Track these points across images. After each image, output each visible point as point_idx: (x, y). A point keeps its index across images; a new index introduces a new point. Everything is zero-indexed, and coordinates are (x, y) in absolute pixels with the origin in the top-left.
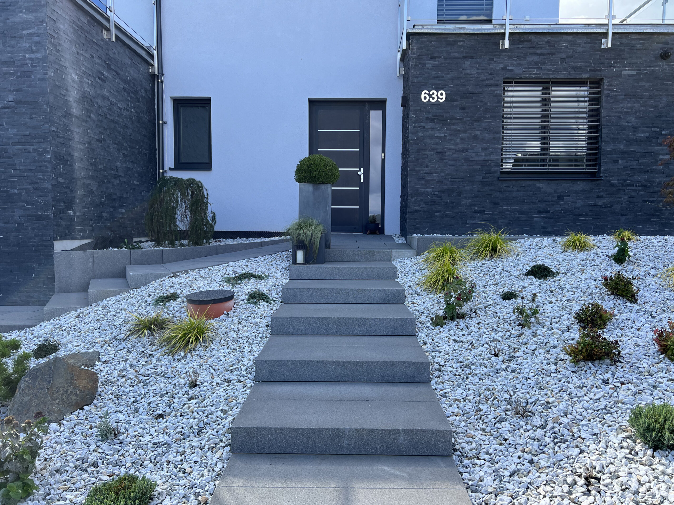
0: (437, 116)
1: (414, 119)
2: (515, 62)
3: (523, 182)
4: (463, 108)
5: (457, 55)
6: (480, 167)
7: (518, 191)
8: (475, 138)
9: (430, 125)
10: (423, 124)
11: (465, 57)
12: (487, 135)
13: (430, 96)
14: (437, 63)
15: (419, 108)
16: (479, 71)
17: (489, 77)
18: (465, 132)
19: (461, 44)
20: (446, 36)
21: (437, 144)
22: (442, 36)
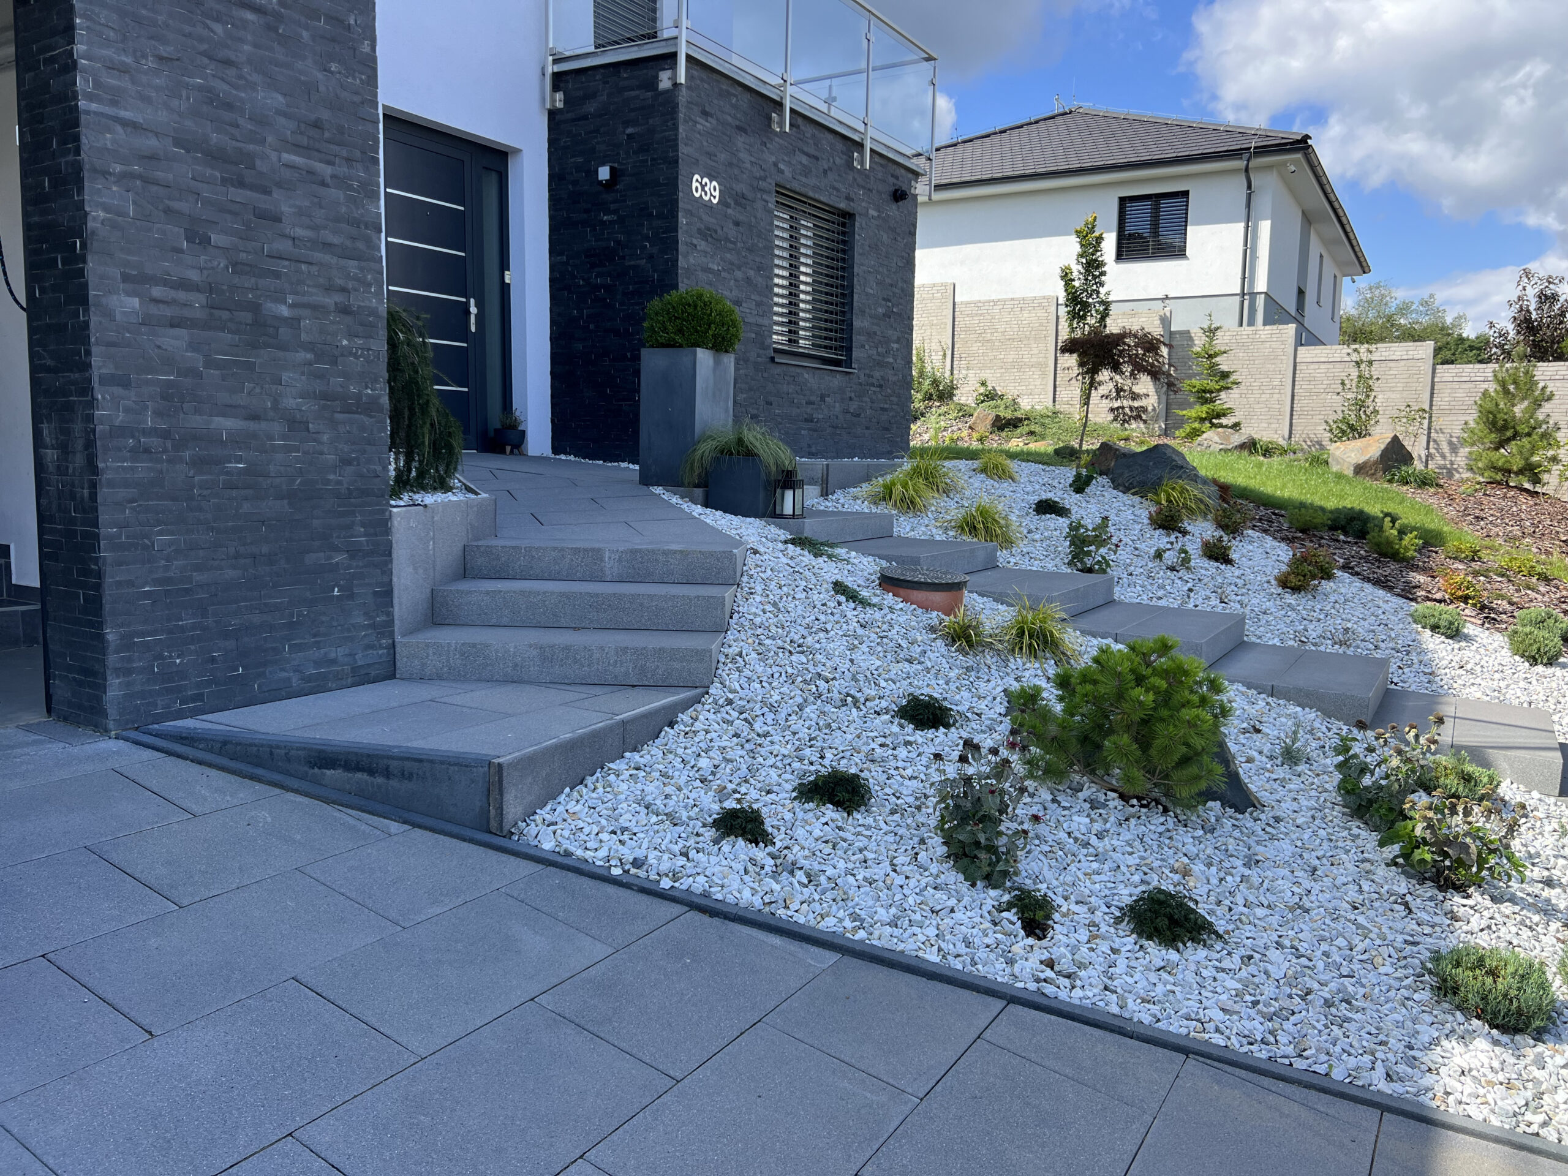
0: (709, 229)
1: (685, 228)
2: (786, 159)
3: (792, 369)
4: (737, 224)
5: (729, 119)
6: (753, 336)
7: (788, 384)
8: (748, 280)
9: (702, 245)
10: (695, 241)
11: (739, 128)
12: (760, 279)
13: (703, 187)
14: (708, 124)
15: (690, 207)
16: (753, 159)
17: (762, 173)
18: (739, 268)
19: (734, 100)
20: (718, 77)
21: (710, 284)
22: (715, 76)
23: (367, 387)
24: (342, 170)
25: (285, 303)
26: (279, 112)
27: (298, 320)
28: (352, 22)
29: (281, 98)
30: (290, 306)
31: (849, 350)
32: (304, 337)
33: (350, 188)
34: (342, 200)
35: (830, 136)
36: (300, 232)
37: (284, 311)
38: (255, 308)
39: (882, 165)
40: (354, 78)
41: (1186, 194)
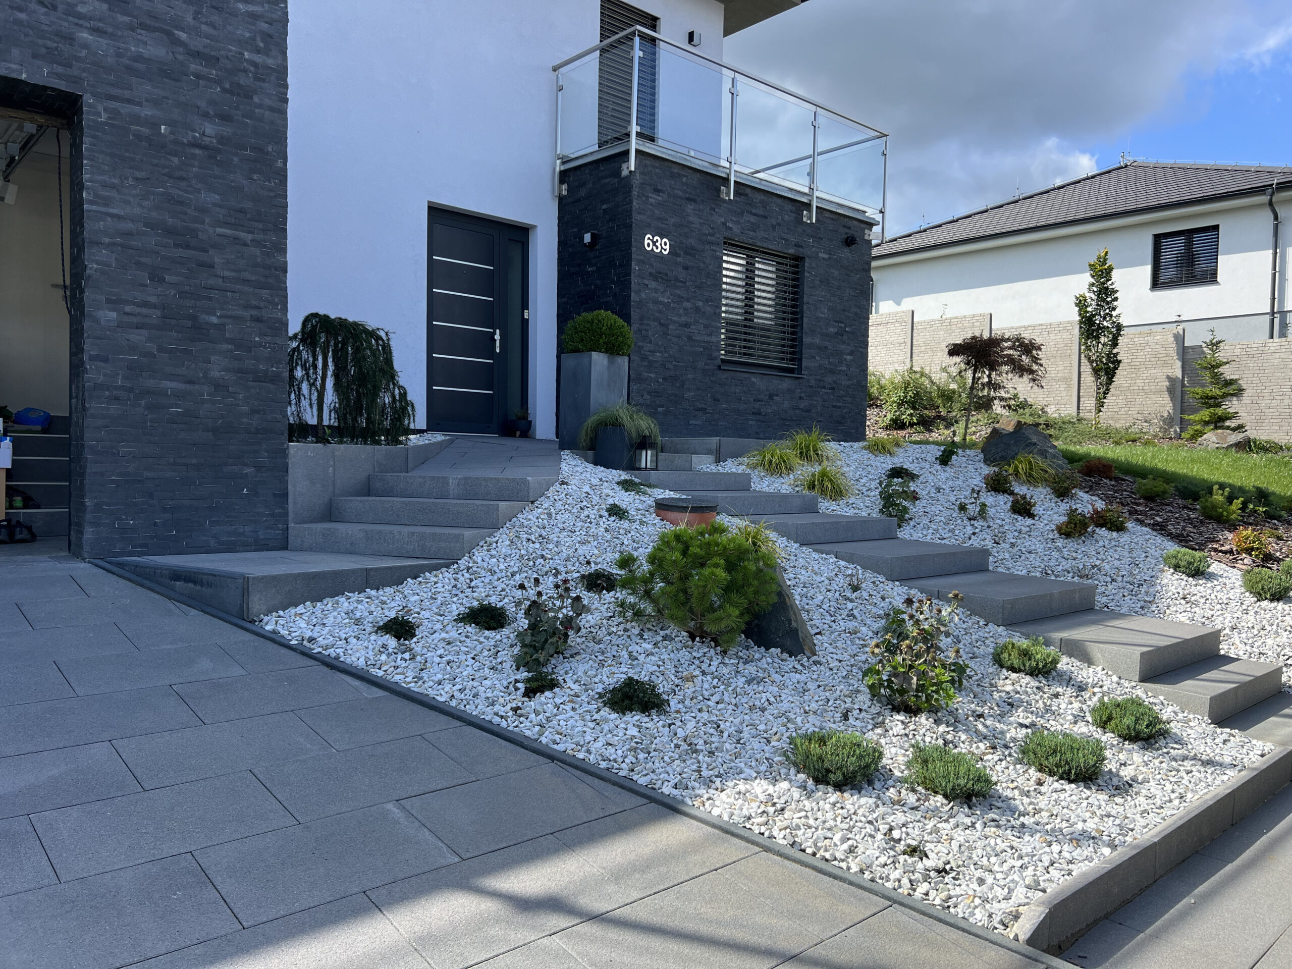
0: (660, 273)
1: (637, 273)
2: (734, 219)
3: (741, 374)
4: (686, 268)
5: (680, 193)
6: (702, 349)
7: (736, 385)
8: (697, 309)
9: (653, 284)
10: (646, 282)
11: (688, 199)
12: (708, 309)
13: (654, 243)
14: (660, 198)
15: (642, 258)
16: (702, 221)
17: (711, 231)
18: (688, 300)
19: (684, 179)
20: (669, 164)
21: (660, 312)
22: (666, 164)
23: (272, 366)
24: (260, 237)
25: (215, 315)
26: (214, 205)
27: (224, 325)
28: (270, 149)
29: (217, 197)
30: (218, 317)
31: (800, 360)
32: (227, 335)
33: (265, 247)
34: (258, 254)
35: (779, 201)
36: (227, 273)
37: (214, 320)
38: (194, 318)
39: (833, 219)
40: (270, 182)
41: (1216, 228)
